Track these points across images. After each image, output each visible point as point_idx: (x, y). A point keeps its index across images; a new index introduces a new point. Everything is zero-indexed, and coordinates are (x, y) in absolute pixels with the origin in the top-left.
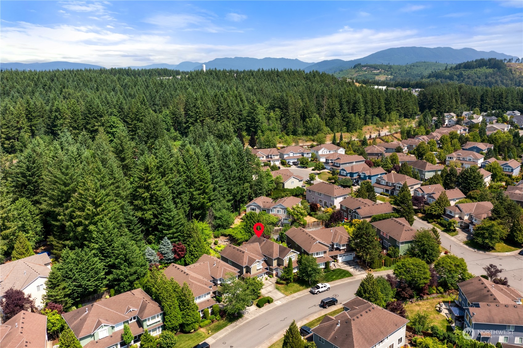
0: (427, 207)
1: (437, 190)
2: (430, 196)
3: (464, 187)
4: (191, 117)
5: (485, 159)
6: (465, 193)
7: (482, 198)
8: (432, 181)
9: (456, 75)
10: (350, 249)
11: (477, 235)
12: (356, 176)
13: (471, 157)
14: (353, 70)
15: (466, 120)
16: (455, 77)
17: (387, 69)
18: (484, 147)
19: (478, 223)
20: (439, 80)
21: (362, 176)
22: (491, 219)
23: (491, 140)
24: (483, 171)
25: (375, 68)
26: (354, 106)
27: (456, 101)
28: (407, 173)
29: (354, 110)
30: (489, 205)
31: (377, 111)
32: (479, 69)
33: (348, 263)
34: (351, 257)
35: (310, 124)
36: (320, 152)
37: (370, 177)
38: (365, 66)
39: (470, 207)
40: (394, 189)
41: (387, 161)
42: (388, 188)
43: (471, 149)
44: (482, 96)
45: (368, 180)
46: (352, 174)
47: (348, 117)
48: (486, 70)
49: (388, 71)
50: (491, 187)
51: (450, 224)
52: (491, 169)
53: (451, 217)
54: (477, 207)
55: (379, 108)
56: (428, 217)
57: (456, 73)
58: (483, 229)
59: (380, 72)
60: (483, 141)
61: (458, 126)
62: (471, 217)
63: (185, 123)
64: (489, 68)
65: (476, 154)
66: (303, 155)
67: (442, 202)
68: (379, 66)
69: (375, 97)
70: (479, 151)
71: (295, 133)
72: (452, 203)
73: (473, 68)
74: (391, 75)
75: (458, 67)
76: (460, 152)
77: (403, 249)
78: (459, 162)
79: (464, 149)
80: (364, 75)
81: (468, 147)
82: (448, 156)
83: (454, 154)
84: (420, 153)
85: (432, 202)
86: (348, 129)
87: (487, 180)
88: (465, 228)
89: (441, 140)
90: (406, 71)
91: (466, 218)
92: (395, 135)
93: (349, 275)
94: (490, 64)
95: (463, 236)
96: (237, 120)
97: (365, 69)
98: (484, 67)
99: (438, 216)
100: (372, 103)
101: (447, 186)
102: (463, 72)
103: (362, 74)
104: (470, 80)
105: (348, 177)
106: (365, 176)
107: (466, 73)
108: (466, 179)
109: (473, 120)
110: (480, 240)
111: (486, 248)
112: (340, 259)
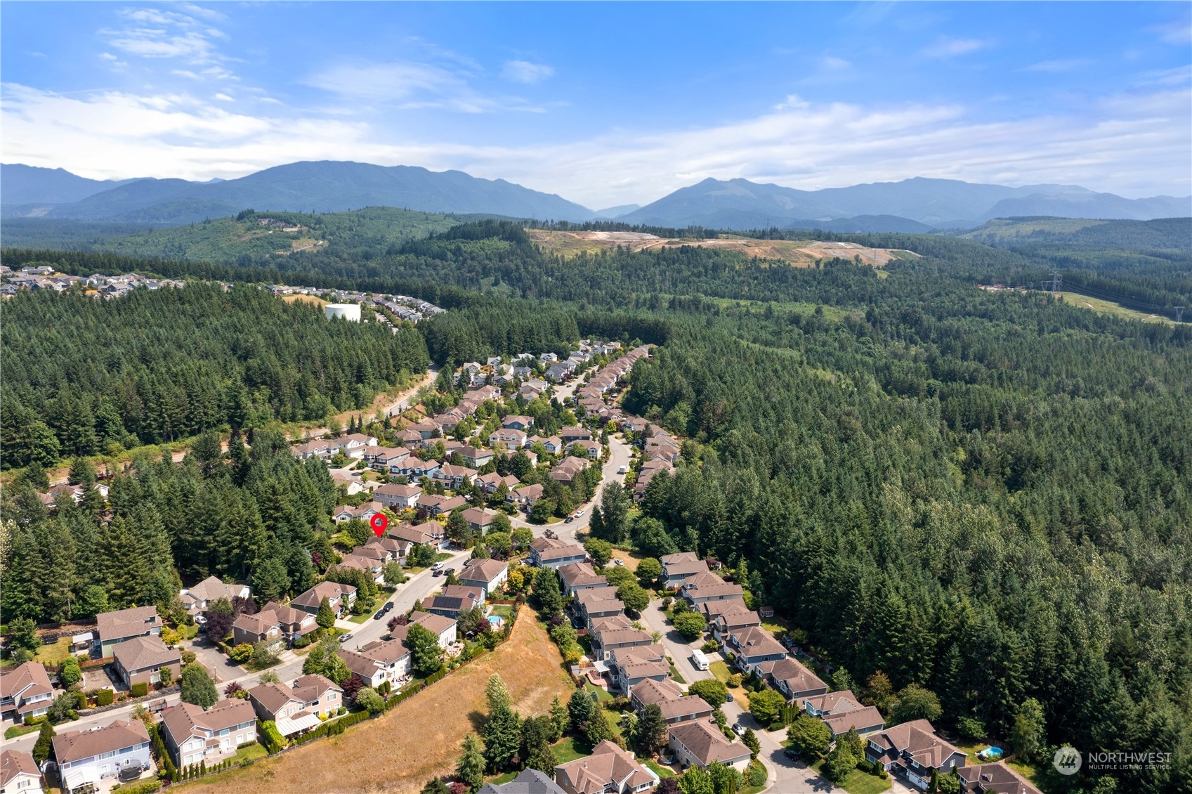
0: (490, 496)
1: (493, 478)
2: (491, 484)
3: (516, 472)
4: (152, 410)
5: (528, 436)
6: (518, 478)
7: (533, 482)
8: (484, 470)
9: (450, 251)
10: (446, 538)
11: (534, 512)
12: (409, 473)
13: (515, 436)
14: (239, 225)
15: (496, 377)
16: (449, 255)
17: (313, 225)
18: (524, 421)
19: (533, 503)
20: (422, 260)
21: (417, 472)
22: (542, 498)
23: (531, 413)
24: (529, 454)
25: (288, 221)
26: (359, 371)
27: (477, 342)
28: (459, 464)
29: (360, 378)
30: (539, 487)
31: (385, 372)
32: (486, 241)
33: (445, 548)
34: (447, 544)
35: (312, 406)
36: (349, 446)
37: (426, 472)
38: (264, 217)
39: (525, 491)
40: (454, 482)
41: (434, 451)
42: (447, 481)
43: (512, 426)
44: (508, 333)
45: (424, 475)
46: (405, 471)
47: (356, 389)
48: (499, 243)
49: (314, 229)
50: (538, 469)
51: (512, 508)
52: (536, 450)
53: (512, 501)
54: (531, 489)
55: (387, 368)
56: (493, 504)
57: (449, 247)
58: (538, 507)
59: (300, 232)
60: (522, 414)
61: (488, 386)
62: (527, 499)
63: (144, 420)
64: (503, 239)
65: (519, 431)
66: (329, 452)
67: (502, 489)
68: (295, 217)
69: (381, 355)
70: (520, 427)
71: (293, 419)
72: (510, 489)
73: (478, 238)
74: (324, 238)
75: (453, 234)
76: (502, 431)
77: (485, 530)
78: (504, 443)
79: (504, 427)
80: (266, 237)
81: (508, 423)
82: (491, 436)
83: (497, 433)
84: (459, 434)
85: (494, 490)
86: (356, 404)
87: (534, 462)
88: (524, 509)
89: (476, 413)
90: (351, 229)
91: (524, 500)
92: (417, 407)
93: (452, 556)
94: (504, 232)
95: (523, 516)
96: (216, 409)
97: (265, 222)
98: (495, 238)
99: (501, 503)
100: (379, 362)
101: (501, 474)
102: (462, 246)
103: (263, 235)
104: (475, 263)
105: (402, 474)
106: (421, 472)
107: (468, 247)
108: (517, 464)
109: (504, 377)
110: (536, 516)
111: (541, 522)
112: (440, 546)
